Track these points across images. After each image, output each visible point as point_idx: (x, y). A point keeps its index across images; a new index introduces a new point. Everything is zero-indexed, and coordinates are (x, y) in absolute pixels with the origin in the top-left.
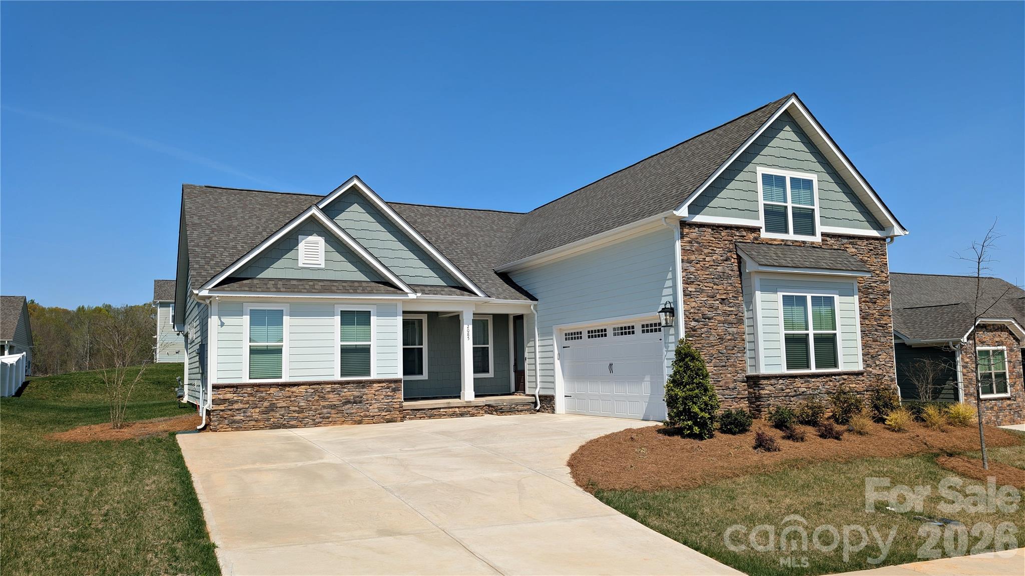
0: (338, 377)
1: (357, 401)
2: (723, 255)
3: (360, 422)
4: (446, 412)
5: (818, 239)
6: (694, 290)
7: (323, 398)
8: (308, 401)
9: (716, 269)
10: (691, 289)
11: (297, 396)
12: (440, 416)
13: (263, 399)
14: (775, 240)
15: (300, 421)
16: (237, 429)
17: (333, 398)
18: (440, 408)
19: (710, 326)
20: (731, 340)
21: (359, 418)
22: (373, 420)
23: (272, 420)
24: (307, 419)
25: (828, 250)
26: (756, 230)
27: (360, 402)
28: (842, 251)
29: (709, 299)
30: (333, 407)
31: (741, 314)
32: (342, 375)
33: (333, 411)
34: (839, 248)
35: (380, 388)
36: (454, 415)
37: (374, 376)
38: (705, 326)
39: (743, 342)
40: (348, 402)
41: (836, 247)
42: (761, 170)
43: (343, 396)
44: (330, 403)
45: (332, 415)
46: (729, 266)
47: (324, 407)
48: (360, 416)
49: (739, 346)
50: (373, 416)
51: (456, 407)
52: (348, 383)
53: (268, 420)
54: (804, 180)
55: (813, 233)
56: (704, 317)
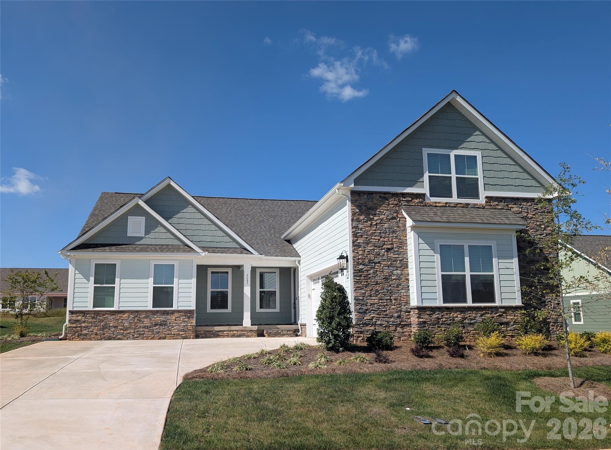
0: (150, 307)
1: (163, 324)
2: (390, 215)
3: (164, 338)
4: (228, 334)
5: (482, 201)
6: (362, 241)
7: (140, 321)
8: (130, 323)
9: (383, 226)
10: (360, 241)
11: (123, 319)
12: (224, 336)
13: (101, 321)
14: (439, 203)
15: (124, 336)
16: (83, 339)
17: (147, 322)
18: (224, 331)
19: (377, 269)
20: (395, 279)
21: (163, 335)
22: (175, 337)
23: (106, 334)
24: (129, 335)
25: (491, 210)
26: (422, 196)
27: (165, 325)
28: (505, 210)
29: (375, 248)
30: (147, 327)
31: (405, 260)
32: (153, 307)
33: (146, 330)
34: (503, 208)
35: (179, 316)
36: (233, 336)
37: (174, 308)
38: (371, 268)
39: (407, 281)
40: (156, 325)
41: (500, 207)
42: (426, 151)
43: (153, 320)
44: (144, 325)
45: (145, 333)
46: (394, 223)
47: (140, 327)
48: (165, 334)
49: (403, 285)
50: (174, 335)
51: (235, 331)
52: (157, 312)
53: (104, 334)
54: (468, 157)
55: (477, 196)
56: (370, 261)
